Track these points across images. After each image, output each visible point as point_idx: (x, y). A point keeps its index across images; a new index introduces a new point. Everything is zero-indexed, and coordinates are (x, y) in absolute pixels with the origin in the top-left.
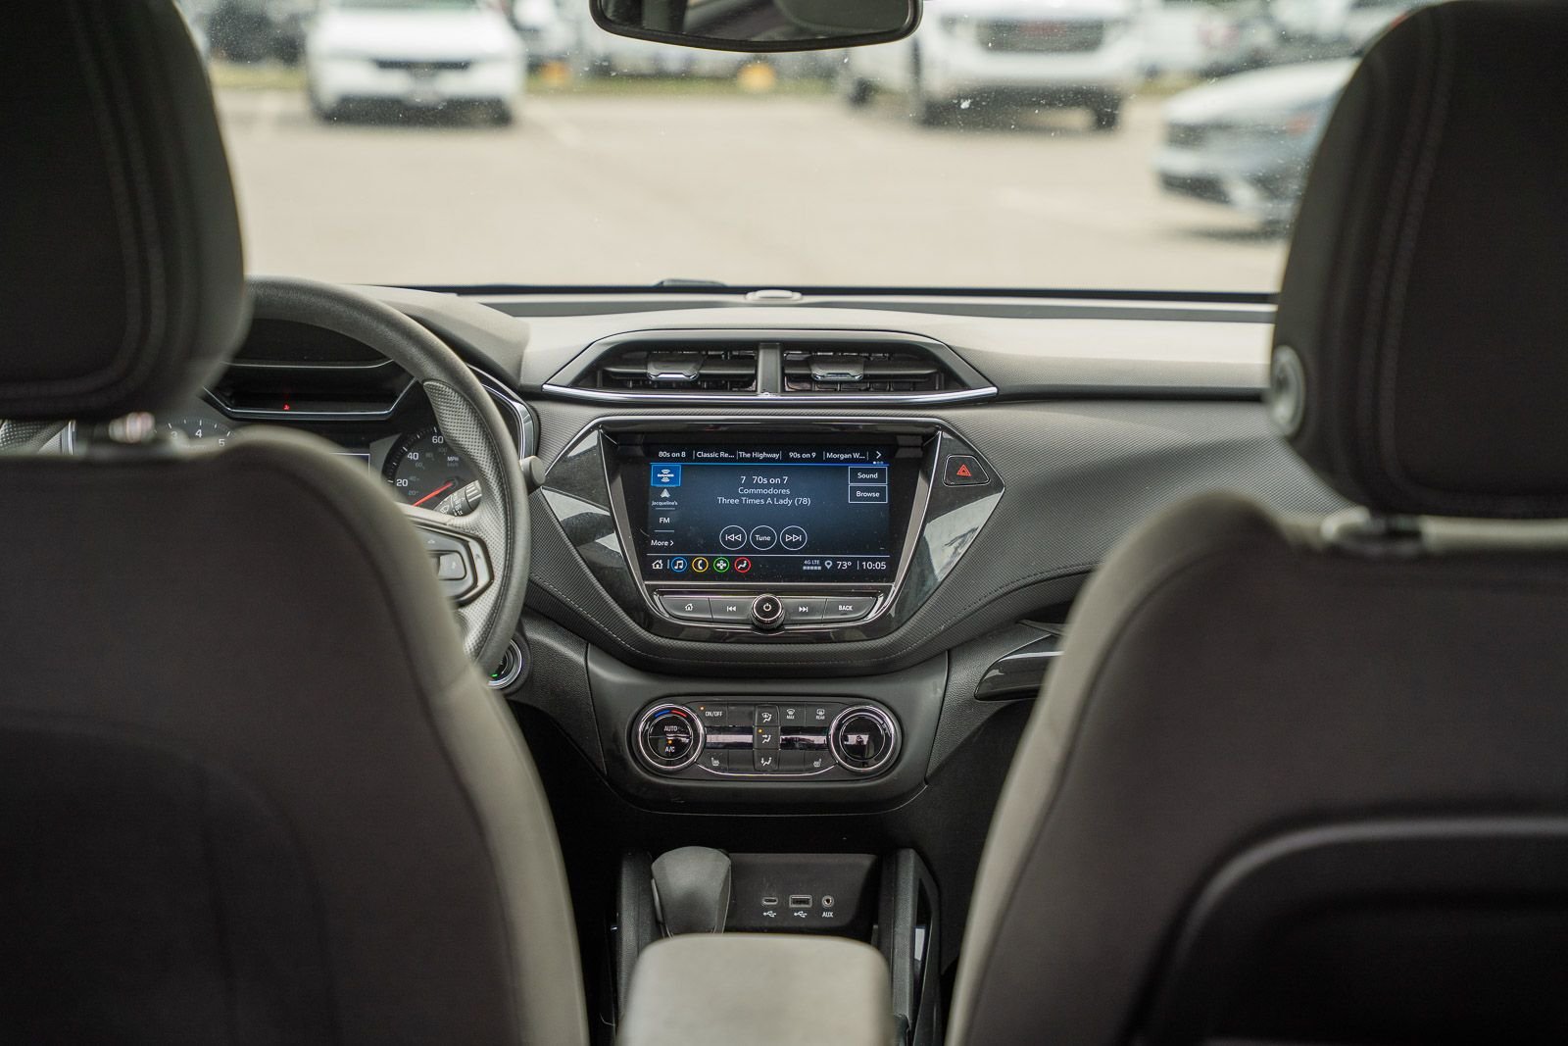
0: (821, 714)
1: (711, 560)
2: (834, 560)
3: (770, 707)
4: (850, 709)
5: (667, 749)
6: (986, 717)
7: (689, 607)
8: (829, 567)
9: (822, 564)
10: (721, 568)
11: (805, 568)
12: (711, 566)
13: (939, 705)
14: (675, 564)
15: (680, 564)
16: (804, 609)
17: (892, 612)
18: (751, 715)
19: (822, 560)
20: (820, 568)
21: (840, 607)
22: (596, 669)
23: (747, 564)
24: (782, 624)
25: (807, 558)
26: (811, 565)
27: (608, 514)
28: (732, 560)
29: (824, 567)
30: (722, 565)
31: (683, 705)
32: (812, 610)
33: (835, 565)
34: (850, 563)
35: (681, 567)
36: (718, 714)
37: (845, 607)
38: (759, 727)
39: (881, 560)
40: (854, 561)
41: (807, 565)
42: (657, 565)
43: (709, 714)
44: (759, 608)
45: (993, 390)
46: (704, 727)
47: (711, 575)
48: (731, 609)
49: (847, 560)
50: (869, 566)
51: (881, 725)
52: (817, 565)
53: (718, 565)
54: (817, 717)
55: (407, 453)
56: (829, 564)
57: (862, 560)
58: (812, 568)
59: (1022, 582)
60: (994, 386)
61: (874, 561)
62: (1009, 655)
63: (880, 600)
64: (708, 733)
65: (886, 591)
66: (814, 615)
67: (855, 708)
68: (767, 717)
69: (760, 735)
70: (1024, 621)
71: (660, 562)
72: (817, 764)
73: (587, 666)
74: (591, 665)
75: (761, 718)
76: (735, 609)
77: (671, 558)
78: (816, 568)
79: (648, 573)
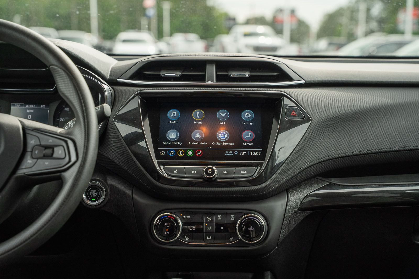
0: (233, 218)
1: (186, 151)
2: (239, 151)
3: (210, 214)
4: (245, 216)
5: (166, 233)
6: (302, 218)
7: (176, 171)
8: (236, 154)
9: (233, 153)
10: (190, 154)
11: (226, 154)
12: (185, 153)
13: (283, 213)
14: (170, 153)
15: (172, 153)
16: (226, 172)
17: (263, 174)
18: (202, 218)
19: (233, 151)
20: (232, 154)
21: (241, 171)
22: (136, 197)
23: (201, 152)
24: (216, 179)
25: (227, 150)
26: (229, 153)
27: (141, 131)
28: (194, 151)
29: (234, 154)
30: (190, 153)
31: (173, 213)
32: (229, 173)
33: (239, 153)
34: (245, 153)
35: (173, 154)
36: (188, 217)
37: (244, 172)
38: (206, 223)
39: (258, 151)
40: (247, 151)
41: (227, 153)
42: (163, 153)
43: (184, 217)
44: (206, 172)
45: (303, 82)
46: (182, 223)
47: (186, 157)
48: (194, 172)
49: (244, 151)
50: (254, 154)
51: (259, 223)
52: (231, 153)
53: (189, 153)
54: (231, 219)
55: (64, 108)
56: (236, 153)
57: (250, 151)
58: (229, 154)
59: (318, 161)
60: (304, 80)
61: (256, 151)
62: (313, 192)
63: (259, 168)
64: (184, 225)
65: (261, 165)
66: (230, 175)
67: (248, 215)
68: (209, 219)
69: (206, 226)
70: (318, 177)
71: (164, 152)
72: (231, 239)
73: (132, 196)
74: (134, 196)
75: (207, 219)
76: (195, 172)
77: (168, 150)
78: (230, 154)
79: (158, 157)
